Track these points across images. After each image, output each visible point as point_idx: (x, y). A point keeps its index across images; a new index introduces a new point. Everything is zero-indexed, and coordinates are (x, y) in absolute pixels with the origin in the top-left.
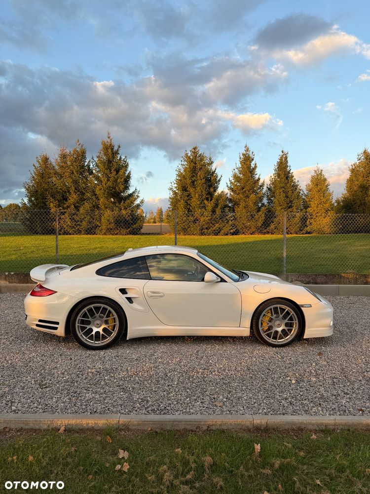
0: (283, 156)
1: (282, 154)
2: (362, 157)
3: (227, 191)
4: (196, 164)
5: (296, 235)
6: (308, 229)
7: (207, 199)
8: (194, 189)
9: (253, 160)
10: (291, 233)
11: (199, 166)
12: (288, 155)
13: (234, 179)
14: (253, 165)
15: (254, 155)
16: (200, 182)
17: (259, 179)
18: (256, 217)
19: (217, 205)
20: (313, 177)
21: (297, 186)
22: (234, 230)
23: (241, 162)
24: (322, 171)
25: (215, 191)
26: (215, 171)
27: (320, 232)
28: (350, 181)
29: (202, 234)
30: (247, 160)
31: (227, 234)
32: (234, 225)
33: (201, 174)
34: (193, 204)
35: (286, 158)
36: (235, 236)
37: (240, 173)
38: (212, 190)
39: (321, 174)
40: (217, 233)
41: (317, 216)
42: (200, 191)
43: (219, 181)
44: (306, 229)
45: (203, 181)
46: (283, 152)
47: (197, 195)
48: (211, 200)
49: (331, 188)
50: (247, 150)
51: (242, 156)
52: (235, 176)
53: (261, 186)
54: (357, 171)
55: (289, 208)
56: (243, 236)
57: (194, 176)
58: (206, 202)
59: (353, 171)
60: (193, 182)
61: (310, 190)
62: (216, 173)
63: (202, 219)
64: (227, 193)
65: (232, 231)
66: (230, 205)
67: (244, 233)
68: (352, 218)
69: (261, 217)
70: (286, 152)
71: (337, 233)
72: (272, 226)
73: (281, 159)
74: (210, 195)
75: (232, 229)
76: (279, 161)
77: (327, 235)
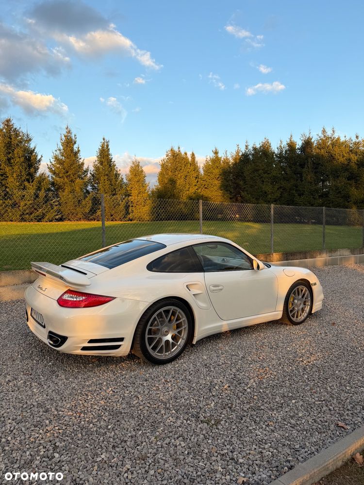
0: (104, 143)
1: (103, 141)
2: (170, 154)
3: (48, 173)
4: (11, 139)
5: (121, 222)
6: (130, 216)
7: (28, 181)
8: (10, 168)
9: (75, 143)
10: (116, 220)
11: (14, 142)
12: (109, 143)
13: (54, 161)
14: (75, 149)
15: (76, 138)
16: (18, 160)
17: (83, 164)
18: (84, 203)
19: (39, 189)
20: (132, 167)
21: (119, 175)
22: (60, 216)
23: (63, 144)
24: (139, 162)
25: (35, 172)
26: (34, 150)
27: (140, 219)
28: (161, 174)
29: (23, 220)
30: (69, 143)
31: (51, 221)
32: (59, 211)
33: (18, 151)
34: (10, 185)
35: (108, 146)
36: (61, 223)
37: (62, 156)
38: (32, 170)
39: (138, 166)
40: (39, 219)
41: (137, 204)
42: (19, 171)
43: (39, 161)
44: (129, 216)
45: (22, 159)
46: (104, 139)
47: (15, 175)
48: (32, 182)
49: (147, 180)
50: (69, 132)
51: (63, 138)
52: (56, 158)
53: (85, 171)
54: (166, 166)
55: (114, 195)
56: (69, 223)
57: (10, 153)
58: (26, 183)
59: (163, 166)
60: (9, 160)
61: (130, 180)
62: (35, 151)
63: (22, 204)
64: (49, 176)
65: (57, 217)
66: (52, 189)
67: (69, 220)
68: (163, 208)
69: (88, 203)
70: (107, 139)
71: (154, 221)
72: (99, 213)
73: (103, 147)
74: (31, 177)
75: (57, 215)
76: (100, 148)
77: (146, 222)
